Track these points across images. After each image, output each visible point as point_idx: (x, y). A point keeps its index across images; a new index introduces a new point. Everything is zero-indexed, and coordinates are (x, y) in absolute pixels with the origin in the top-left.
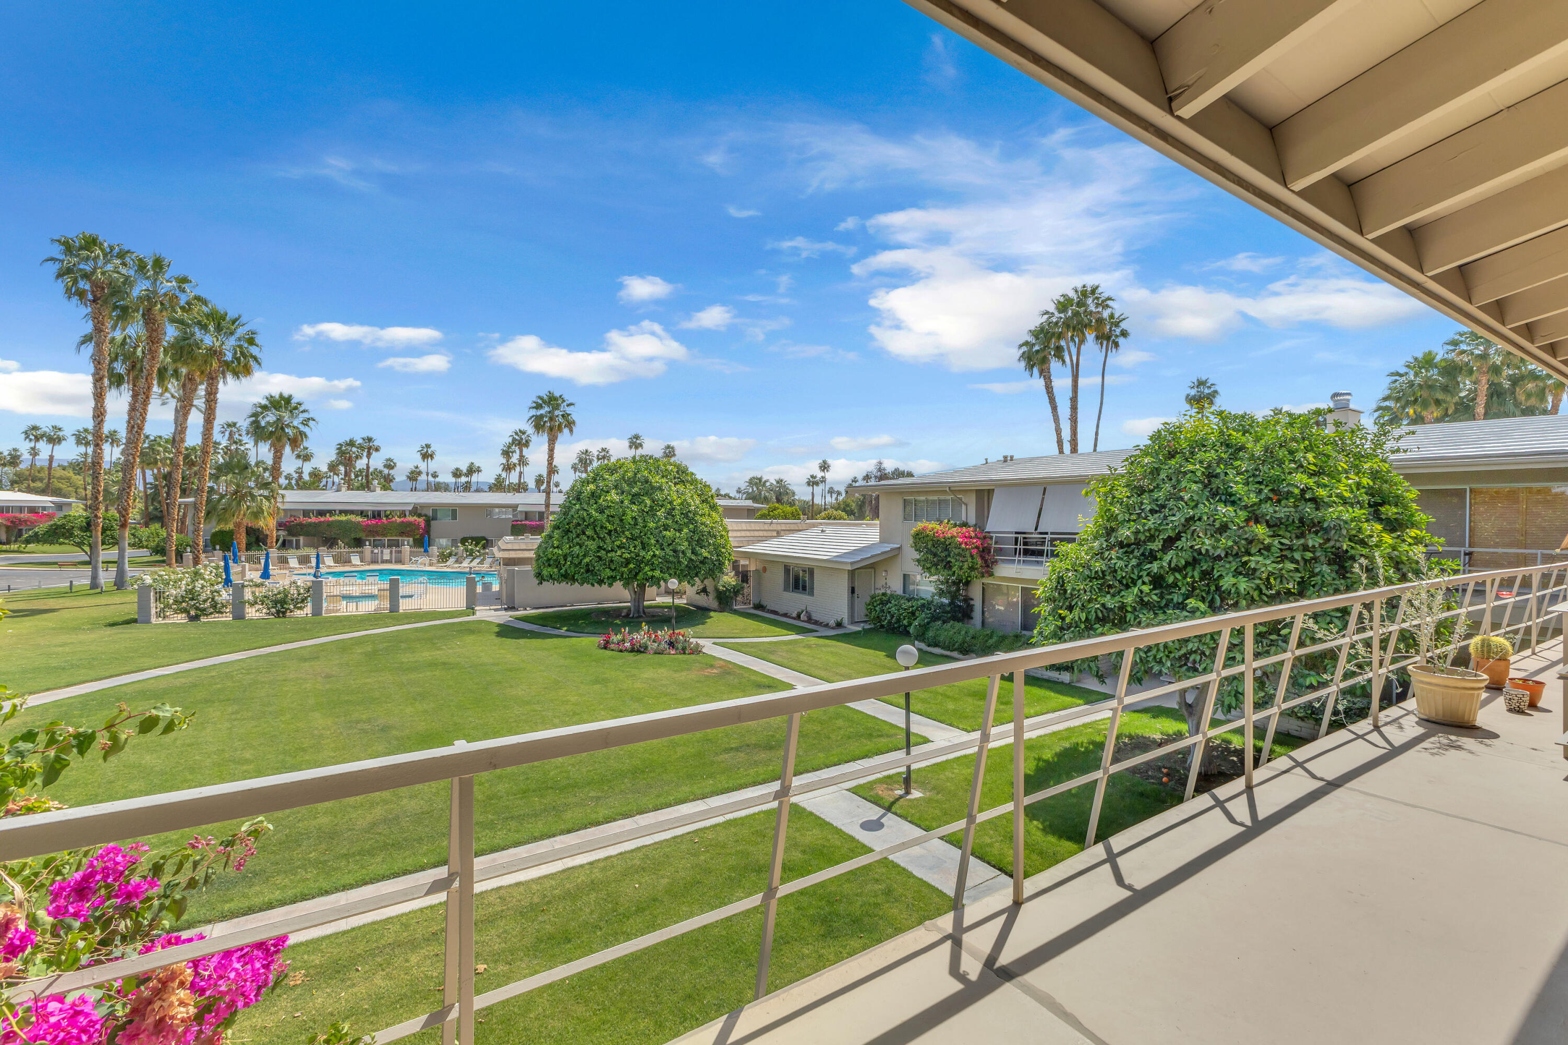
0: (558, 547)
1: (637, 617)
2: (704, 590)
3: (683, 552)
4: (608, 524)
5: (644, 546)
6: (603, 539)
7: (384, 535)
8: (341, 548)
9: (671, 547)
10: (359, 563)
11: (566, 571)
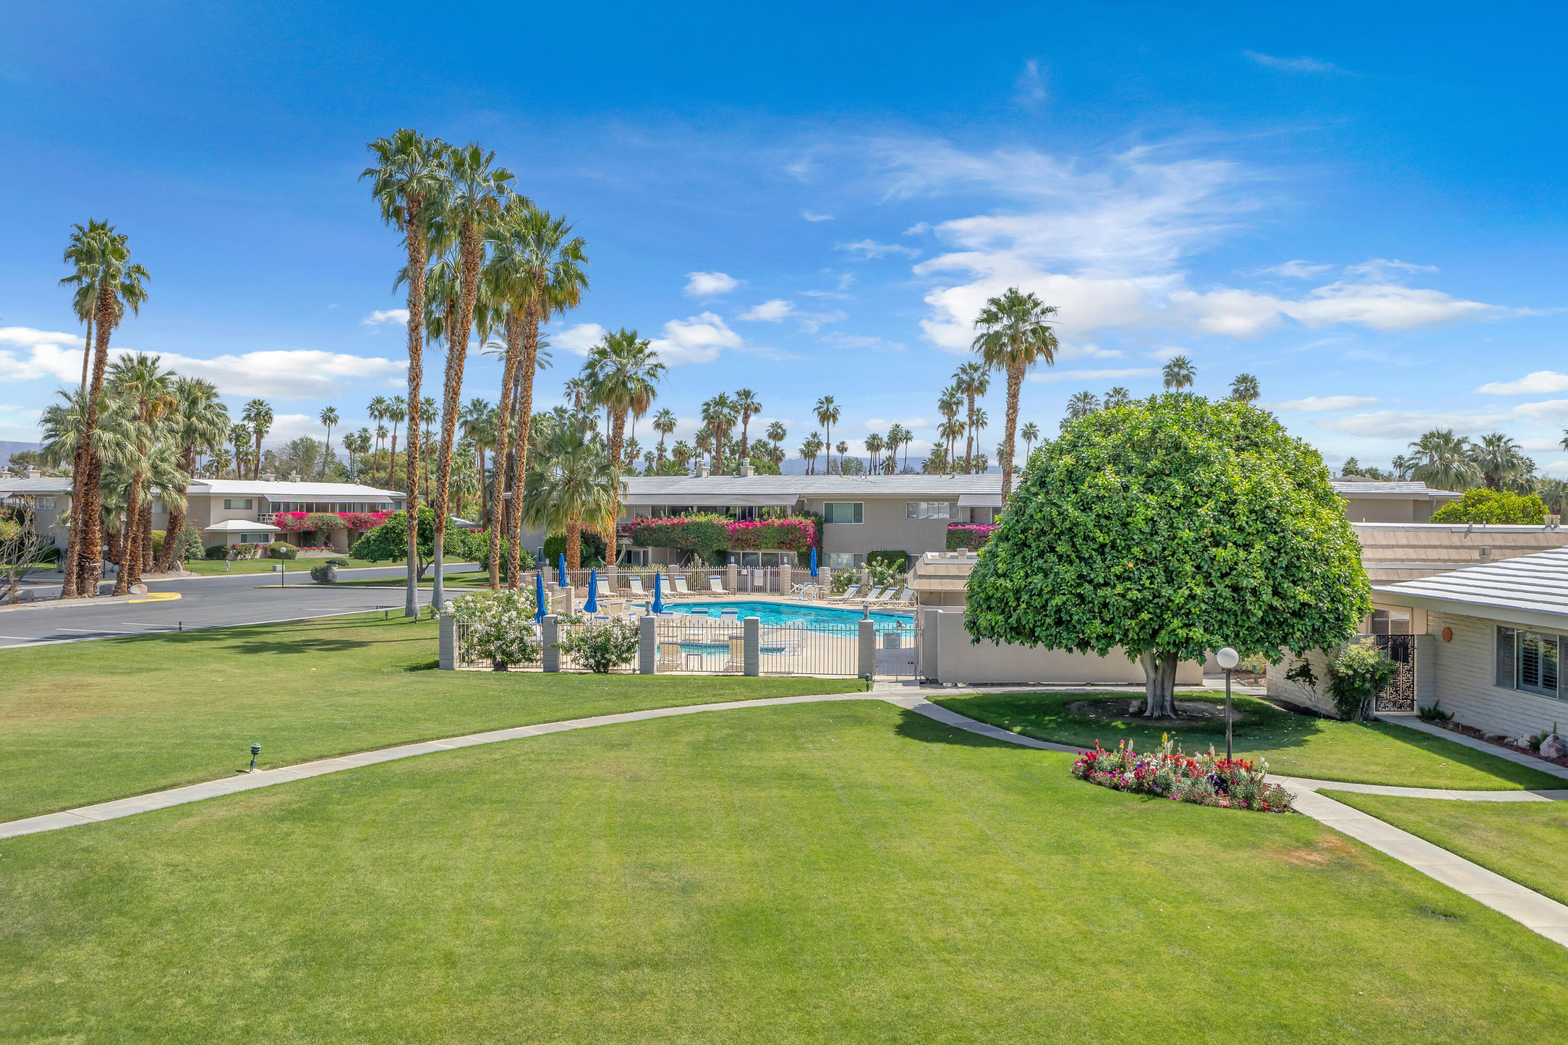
0: (1004, 575)
1: (1159, 718)
2: (1305, 672)
3: (1254, 591)
4: (1098, 533)
5: (1171, 577)
6: (1087, 561)
7: (756, 546)
8: (698, 567)
9: (1228, 581)
10: (720, 590)
11: (1019, 620)
